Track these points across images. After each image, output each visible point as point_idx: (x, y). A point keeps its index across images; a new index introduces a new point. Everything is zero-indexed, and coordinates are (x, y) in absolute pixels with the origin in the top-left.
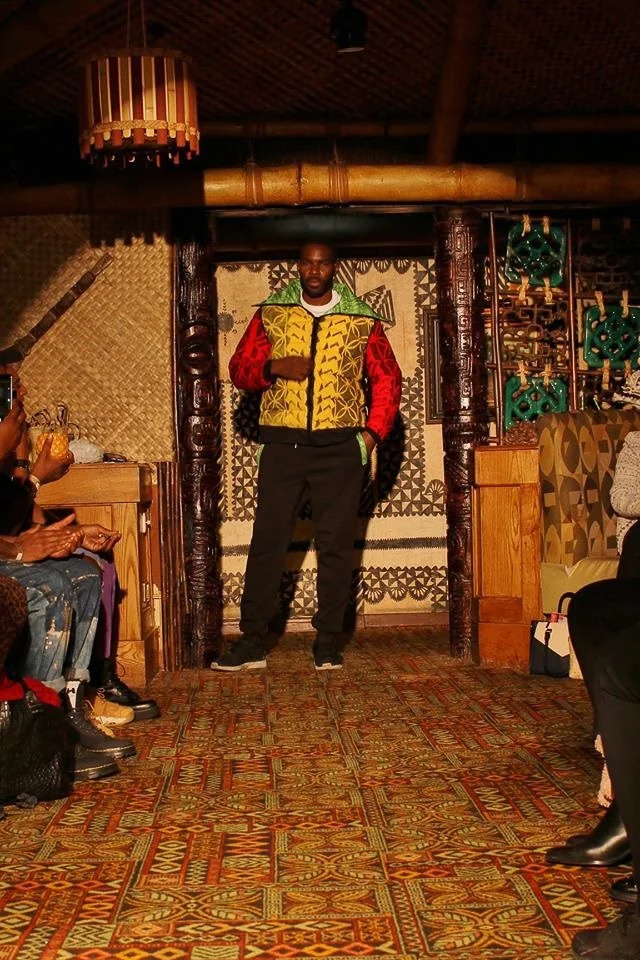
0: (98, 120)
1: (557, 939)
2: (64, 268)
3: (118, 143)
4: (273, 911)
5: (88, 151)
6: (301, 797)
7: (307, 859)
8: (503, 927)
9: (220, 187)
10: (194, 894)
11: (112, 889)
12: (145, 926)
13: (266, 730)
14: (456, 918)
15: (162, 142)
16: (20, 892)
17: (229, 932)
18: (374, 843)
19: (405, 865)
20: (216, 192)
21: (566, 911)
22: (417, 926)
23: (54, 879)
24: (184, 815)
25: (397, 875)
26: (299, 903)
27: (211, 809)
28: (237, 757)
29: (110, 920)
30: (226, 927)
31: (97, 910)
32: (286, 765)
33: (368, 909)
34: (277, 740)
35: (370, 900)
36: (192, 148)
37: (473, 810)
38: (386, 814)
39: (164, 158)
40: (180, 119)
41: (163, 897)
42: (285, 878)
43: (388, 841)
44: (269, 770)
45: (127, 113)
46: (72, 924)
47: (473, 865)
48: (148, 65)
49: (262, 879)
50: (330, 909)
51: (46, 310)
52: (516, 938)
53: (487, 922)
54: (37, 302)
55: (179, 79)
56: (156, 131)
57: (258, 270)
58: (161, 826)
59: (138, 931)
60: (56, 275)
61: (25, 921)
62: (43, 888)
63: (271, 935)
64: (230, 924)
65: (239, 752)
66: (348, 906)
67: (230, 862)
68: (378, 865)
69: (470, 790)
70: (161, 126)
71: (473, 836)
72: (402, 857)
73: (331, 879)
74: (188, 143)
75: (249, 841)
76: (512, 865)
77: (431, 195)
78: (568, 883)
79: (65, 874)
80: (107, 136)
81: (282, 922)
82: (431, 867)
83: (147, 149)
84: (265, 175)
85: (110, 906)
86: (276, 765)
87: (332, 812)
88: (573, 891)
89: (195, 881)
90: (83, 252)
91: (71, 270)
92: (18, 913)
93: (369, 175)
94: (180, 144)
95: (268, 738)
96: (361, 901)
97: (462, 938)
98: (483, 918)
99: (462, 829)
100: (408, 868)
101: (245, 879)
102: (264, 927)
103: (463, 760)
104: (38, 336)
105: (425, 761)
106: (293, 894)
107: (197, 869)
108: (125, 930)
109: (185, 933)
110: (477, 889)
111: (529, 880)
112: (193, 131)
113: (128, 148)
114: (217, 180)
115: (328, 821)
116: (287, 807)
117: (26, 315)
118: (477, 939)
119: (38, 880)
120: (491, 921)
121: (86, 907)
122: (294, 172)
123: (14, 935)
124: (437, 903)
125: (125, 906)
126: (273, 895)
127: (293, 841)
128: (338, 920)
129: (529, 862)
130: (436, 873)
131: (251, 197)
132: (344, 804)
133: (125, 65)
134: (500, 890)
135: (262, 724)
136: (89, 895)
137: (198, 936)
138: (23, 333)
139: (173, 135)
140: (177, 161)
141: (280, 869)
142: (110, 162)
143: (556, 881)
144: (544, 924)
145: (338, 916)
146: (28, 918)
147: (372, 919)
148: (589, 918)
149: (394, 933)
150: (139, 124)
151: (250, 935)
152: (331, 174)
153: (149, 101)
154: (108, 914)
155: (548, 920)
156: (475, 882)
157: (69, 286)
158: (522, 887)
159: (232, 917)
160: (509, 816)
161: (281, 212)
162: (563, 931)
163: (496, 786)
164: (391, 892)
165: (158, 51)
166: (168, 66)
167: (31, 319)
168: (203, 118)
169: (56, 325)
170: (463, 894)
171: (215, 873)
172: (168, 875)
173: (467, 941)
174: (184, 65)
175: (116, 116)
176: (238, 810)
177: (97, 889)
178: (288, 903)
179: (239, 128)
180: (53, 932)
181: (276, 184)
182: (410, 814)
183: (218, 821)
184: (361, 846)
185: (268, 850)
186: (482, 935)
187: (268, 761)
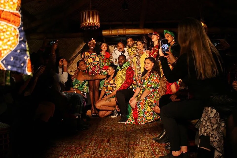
0: (83, 22)
1: (154, 156)
2: (80, 46)
3: (86, 25)
4: (108, 152)
5: (81, 27)
6: (116, 133)
7: (115, 143)
8: (146, 154)
9: (105, 33)
10: (95, 149)
11: (82, 149)
12: (86, 155)
13: (112, 122)
14: (138, 153)
15: (94, 25)
16: (66, 149)
17: (100, 156)
18: (127, 141)
19: (131, 144)
20: (104, 33)
21: (157, 152)
22: (131, 154)
23: (72, 147)
24: (96, 136)
25: (129, 146)
26: (112, 151)
27: (100, 135)
28: (106, 127)
29: (80, 154)
30: (100, 155)
31: (79, 152)
32: (114, 128)
33: (124, 152)
34: (113, 124)
35: (124, 150)
36: (99, 26)
37: (144, 135)
38: (130, 136)
39: (94, 28)
40: (97, 21)
41: (90, 150)
42: (111, 147)
43: (129, 140)
44: (111, 129)
45: (88, 21)
46: (74, 155)
47: (142, 144)
48: (91, 13)
49: (107, 147)
50: (117, 152)
51: (77, 53)
52: (148, 156)
53: (143, 154)
54: (75, 52)
55: (96, 15)
56: (92, 24)
57: (113, 46)
58: (92, 138)
59: (85, 156)
60: (78, 47)
61: (66, 154)
62: (70, 149)
63: (107, 156)
64: (100, 154)
65: (107, 126)
66: (120, 151)
67: (102, 144)
68: (127, 144)
69: (144, 132)
70: (93, 23)
71: (143, 139)
72: (131, 143)
73: (119, 147)
74: (98, 25)
75: (106, 141)
76: (149, 144)
77: (140, 33)
78: (158, 147)
79: (74, 146)
80: (84, 24)
81: (109, 154)
82: (135, 145)
83: (91, 26)
84: (112, 31)
85: (81, 151)
86: (113, 127)
87: (120, 135)
88: (158, 148)
89: (96, 147)
90: (83, 44)
91: (81, 47)
92: (65, 153)
93: (129, 30)
94: (97, 26)
95: (112, 123)
96: (123, 150)
97: (138, 156)
98: (143, 153)
99: (142, 138)
100: (132, 145)
101: (104, 147)
102: (106, 155)
103: (144, 127)
104: (75, 58)
105: (137, 127)
106: (112, 149)
107: (97, 145)
108: (83, 156)
109: (93, 156)
110: (142, 148)
111: (151, 147)
112: (99, 23)
113: (88, 26)
114: (105, 32)
115: (119, 137)
116: (113, 135)
117: (73, 54)
118: (141, 157)
119: (70, 148)
120: (144, 153)
121: (77, 152)
122: (117, 30)
123: (64, 157)
124: (135, 150)
125: (83, 151)
126: (108, 149)
127: (113, 140)
128: (119, 154)
129: (152, 144)
130: (136, 146)
131: (110, 34)
132: (123, 134)
133: (87, 13)
134: (146, 148)
135: (112, 121)
136: (78, 150)
137: (95, 156)
138: (73, 57)
139: (95, 24)
140: (96, 28)
141: (110, 145)
142: (85, 29)
143: (156, 147)
144: (153, 154)
145: (118, 153)
146: (67, 154)
147: (124, 153)
148: (160, 153)
149: (128, 156)
150: (90, 22)
151: (103, 156)
152: (123, 30)
153: (91, 18)
154: (80, 153)
155: (154, 153)
156: (142, 147)
157: (80, 49)
158: (150, 148)
159: (101, 153)
160: (150, 136)
161: (115, 37)
162: (156, 155)
163: (148, 131)
164: (128, 149)
165: (93, 10)
166: (94, 13)
167: (74, 55)
168: (100, 21)
169: (78, 56)
170: (140, 149)
171: (99, 146)
172: (92, 146)
173: (139, 157)
174: (97, 13)
175: (86, 21)
176: (105, 135)
177: (80, 149)
178: (111, 151)
179: (108, 23)
180: (71, 156)
181: (114, 32)
182: (133, 136)
183: (101, 137)
184: (124, 141)
185: (109, 142)
186: (142, 156)
187: (111, 127)
